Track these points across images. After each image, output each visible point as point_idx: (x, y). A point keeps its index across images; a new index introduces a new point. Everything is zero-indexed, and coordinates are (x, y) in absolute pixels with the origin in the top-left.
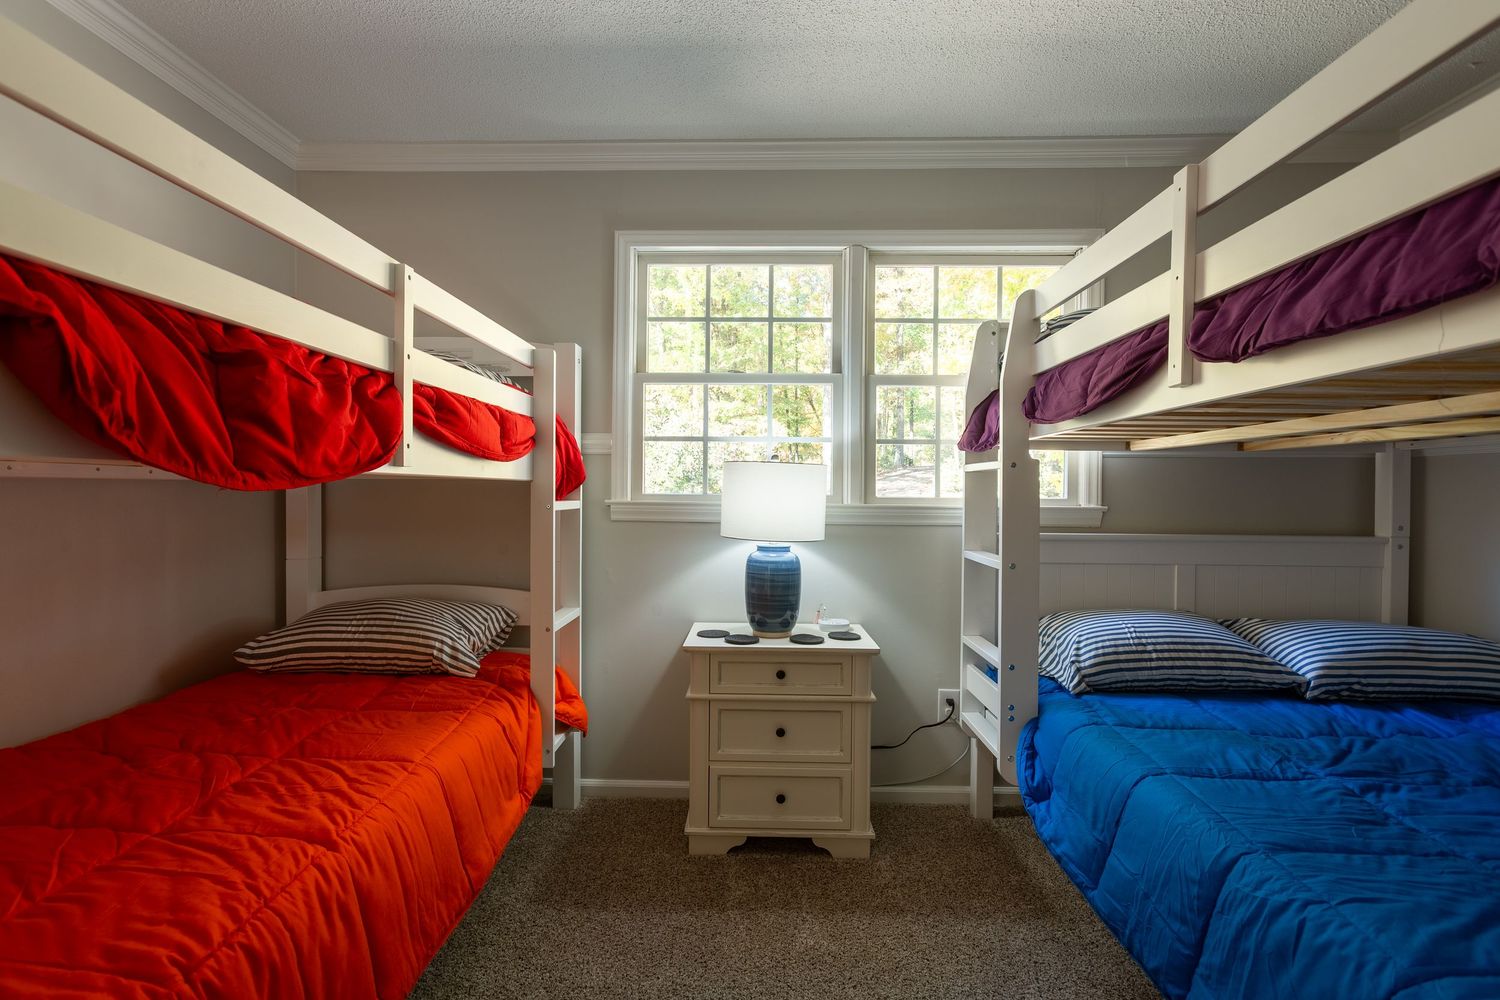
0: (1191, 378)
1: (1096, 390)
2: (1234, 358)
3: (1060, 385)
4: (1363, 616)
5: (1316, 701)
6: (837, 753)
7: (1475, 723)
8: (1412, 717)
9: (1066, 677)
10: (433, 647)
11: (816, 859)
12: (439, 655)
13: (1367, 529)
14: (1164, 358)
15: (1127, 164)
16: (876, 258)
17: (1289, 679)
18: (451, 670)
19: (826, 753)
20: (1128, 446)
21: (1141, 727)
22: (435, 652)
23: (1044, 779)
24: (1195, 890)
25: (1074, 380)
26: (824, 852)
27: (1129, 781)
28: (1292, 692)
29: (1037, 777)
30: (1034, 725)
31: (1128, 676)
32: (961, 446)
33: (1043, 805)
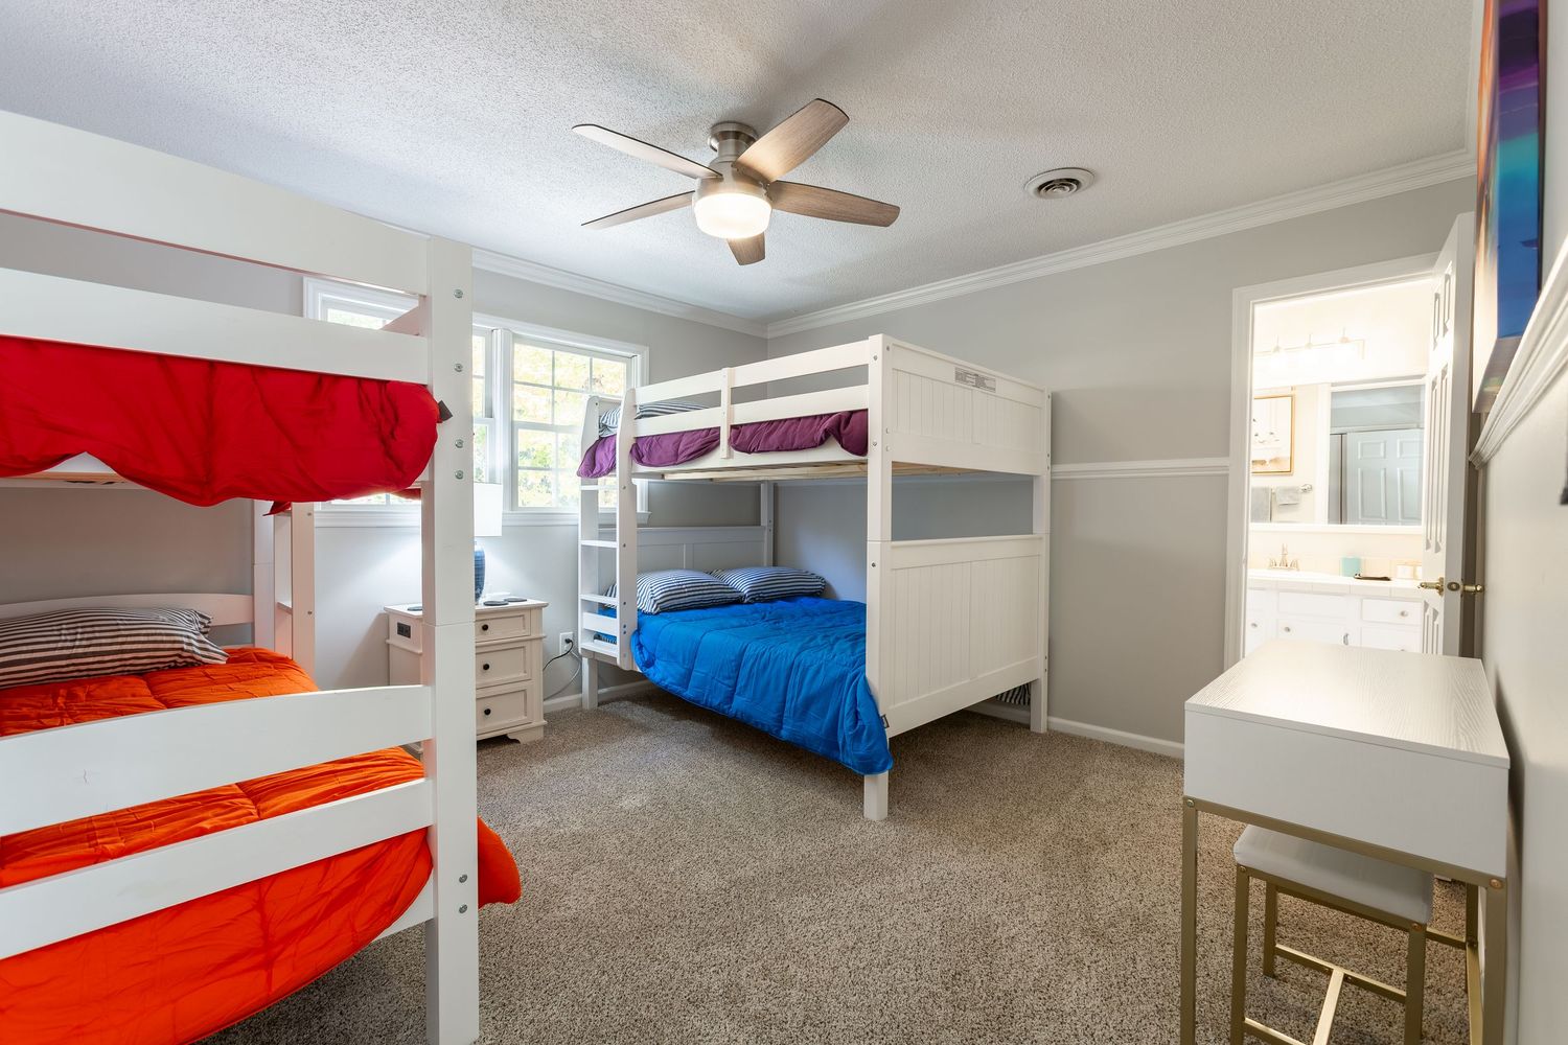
0: (730, 456)
1: (684, 454)
2: (749, 452)
3: (658, 447)
4: (758, 565)
5: (748, 603)
6: (522, 674)
7: (798, 602)
8: (780, 603)
9: (649, 607)
10: (182, 642)
11: (511, 746)
12: (190, 648)
13: (758, 523)
14: (719, 444)
15: (659, 311)
16: (517, 338)
17: (736, 595)
18: (204, 660)
19: (514, 676)
20: (663, 476)
21: (691, 621)
22: (185, 647)
23: (649, 657)
24: (733, 664)
25: (668, 446)
26: (516, 741)
27: (699, 638)
28: (738, 601)
29: (646, 656)
30: (638, 632)
31: (676, 602)
32: (579, 474)
33: (652, 668)
